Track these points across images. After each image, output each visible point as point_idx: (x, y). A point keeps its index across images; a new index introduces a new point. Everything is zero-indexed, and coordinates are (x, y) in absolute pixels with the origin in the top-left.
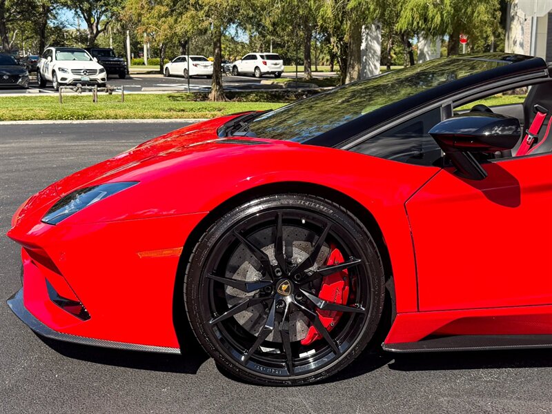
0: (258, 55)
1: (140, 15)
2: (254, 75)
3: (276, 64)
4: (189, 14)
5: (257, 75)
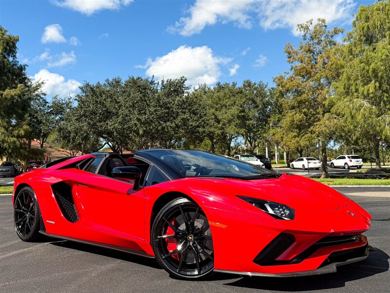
0: (346, 156)
1: (282, 138)
2: (344, 168)
3: (358, 161)
4: (306, 136)
5: (347, 168)
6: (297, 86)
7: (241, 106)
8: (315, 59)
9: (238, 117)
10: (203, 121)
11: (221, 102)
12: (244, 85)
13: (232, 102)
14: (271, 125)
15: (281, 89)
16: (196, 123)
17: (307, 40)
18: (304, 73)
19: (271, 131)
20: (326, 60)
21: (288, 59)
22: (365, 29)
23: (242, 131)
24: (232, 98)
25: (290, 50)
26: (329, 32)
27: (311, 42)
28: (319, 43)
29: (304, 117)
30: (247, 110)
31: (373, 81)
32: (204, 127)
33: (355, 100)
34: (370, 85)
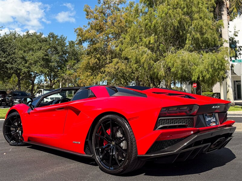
6: (93, 36)
7: (46, 51)
8: (106, 19)
9: (43, 59)
10: (11, 58)
11: (29, 46)
12: (49, 36)
13: (39, 47)
14: (68, 68)
15: (80, 38)
16: (4, 60)
17: (101, 4)
18: (98, 28)
19: (68, 72)
20: (114, 21)
21: (86, 17)
23: (46, 70)
24: (39, 44)
25: (88, 10)
26: (116, 1)
27: (104, 6)
28: (109, 8)
29: (98, 61)
30: (50, 55)
31: (153, 35)
32: (12, 64)
33: (141, 47)
34: (151, 37)
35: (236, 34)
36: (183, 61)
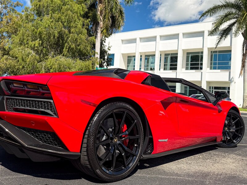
8: (2, 18)
20: (9, 21)
22: (38, 6)
26: (13, 3)
28: (5, 8)
31: (38, 40)
33: (26, 49)
34: (36, 41)
35: (110, 48)
36: (60, 65)
